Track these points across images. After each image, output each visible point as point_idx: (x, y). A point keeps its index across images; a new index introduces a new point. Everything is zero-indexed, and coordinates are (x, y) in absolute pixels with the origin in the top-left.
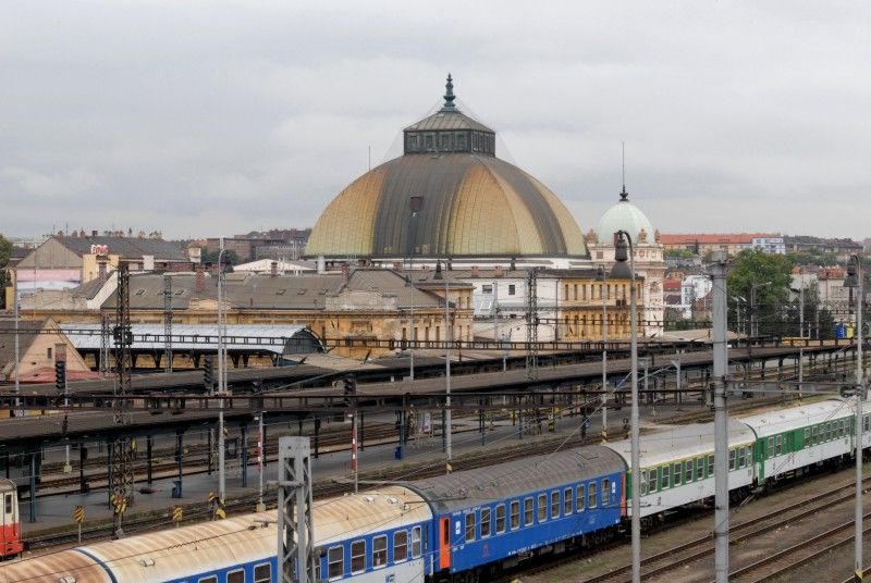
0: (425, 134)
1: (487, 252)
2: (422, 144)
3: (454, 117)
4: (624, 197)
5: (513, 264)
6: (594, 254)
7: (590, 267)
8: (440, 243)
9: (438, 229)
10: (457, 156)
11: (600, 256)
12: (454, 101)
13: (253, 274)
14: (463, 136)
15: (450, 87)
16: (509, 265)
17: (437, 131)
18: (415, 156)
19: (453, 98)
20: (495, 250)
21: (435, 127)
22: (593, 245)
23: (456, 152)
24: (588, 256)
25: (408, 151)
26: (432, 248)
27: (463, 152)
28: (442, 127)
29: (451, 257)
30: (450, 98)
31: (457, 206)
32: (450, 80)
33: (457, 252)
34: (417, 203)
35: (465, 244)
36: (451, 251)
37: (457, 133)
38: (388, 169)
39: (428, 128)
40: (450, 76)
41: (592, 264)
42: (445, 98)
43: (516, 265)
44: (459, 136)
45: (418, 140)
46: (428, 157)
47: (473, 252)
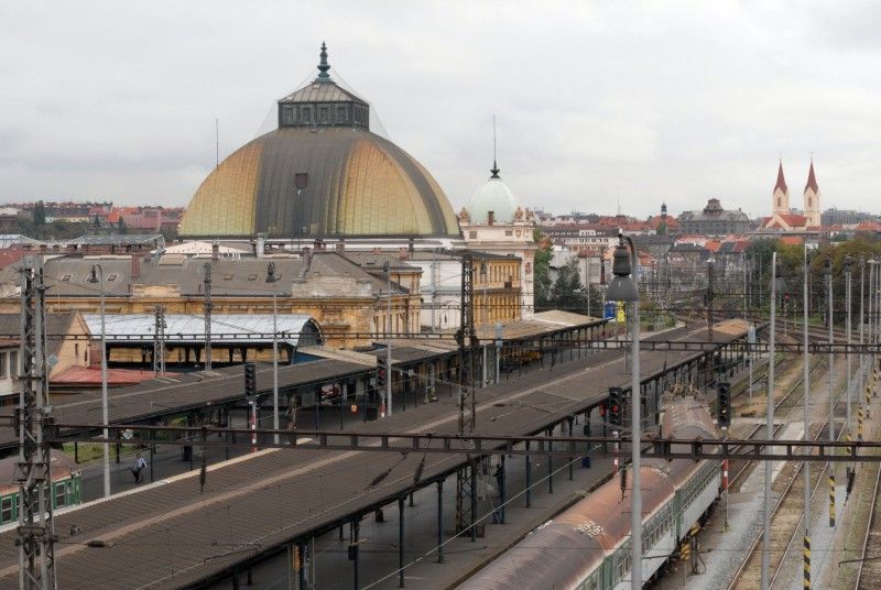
0: (302, 106)
1: (382, 232)
2: (299, 116)
3: (331, 88)
4: (495, 173)
5: (411, 245)
6: (466, 234)
7: (464, 247)
8: (330, 222)
9: (327, 209)
10: (338, 129)
11: (473, 235)
12: (328, 72)
13: (186, 257)
14: (343, 109)
15: (324, 56)
16: (407, 246)
17: (315, 103)
18: (292, 130)
19: (328, 67)
20: (391, 231)
21: (313, 99)
22: (466, 224)
23: (336, 125)
24: (461, 236)
25: (283, 124)
26: (321, 227)
27: (344, 125)
28: (320, 99)
29: (343, 237)
30: (324, 68)
31: (345, 183)
32: (324, 49)
33: (349, 232)
34: (302, 179)
35: (357, 224)
36: (341, 231)
37: (337, 105)
38: (263, 142)
39: (305, 99)
40: (324, 45)
41: (466, 244)
42: (319, 68)
43: (415, 246)
44: (339, 108)
45: (293, 113)
46: (306, 130)
47: (366, 232)
